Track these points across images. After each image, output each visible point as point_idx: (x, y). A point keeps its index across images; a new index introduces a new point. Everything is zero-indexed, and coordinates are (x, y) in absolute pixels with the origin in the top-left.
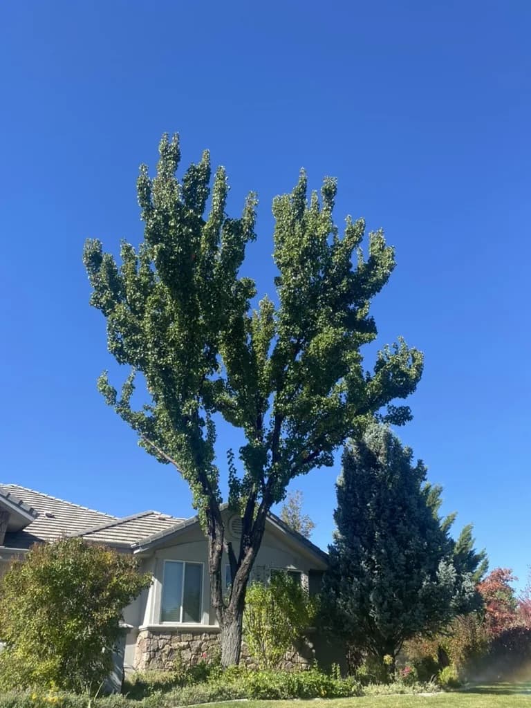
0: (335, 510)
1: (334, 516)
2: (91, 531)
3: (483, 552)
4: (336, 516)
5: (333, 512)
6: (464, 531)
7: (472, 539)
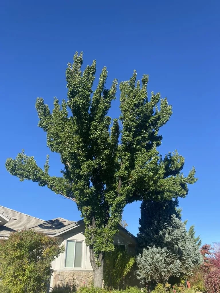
0: (140, 219)
1: (139, 221)
2: (35, 226)
3: (198, 237)
4: (140, 221)
5: (139, 220)
6: (191, 228)
7: (194, 231)
